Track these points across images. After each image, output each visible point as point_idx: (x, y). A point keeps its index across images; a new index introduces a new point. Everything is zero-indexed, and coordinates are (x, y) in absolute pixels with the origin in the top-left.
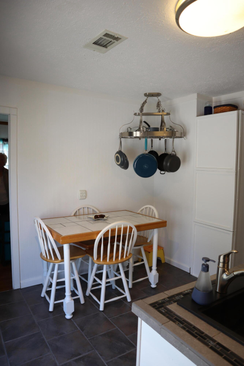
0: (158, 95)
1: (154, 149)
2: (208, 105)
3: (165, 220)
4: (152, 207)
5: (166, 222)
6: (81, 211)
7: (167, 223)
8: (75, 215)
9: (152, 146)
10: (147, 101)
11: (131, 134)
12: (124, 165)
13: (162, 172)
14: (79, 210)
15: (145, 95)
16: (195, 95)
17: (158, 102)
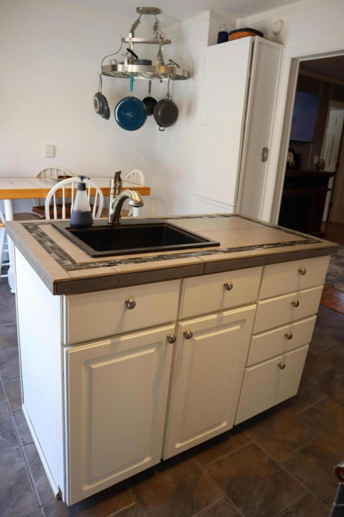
0: (156, 11)
1: (153, 95)
2: (222, 30)
3: (148, 186)
4: (140, 173)
5: (149, 189)
6: (48, 173)
7: (151, 190)
8: (39, 176)
9: (150, 91)
10: (140, 20)
11: (114, 68)
12: (105, 113)
13: (162, 128)
14: (44, 171)
15: (138, 9)
16: (207, 14)
17: (156, 23)
